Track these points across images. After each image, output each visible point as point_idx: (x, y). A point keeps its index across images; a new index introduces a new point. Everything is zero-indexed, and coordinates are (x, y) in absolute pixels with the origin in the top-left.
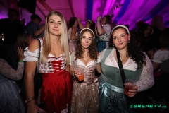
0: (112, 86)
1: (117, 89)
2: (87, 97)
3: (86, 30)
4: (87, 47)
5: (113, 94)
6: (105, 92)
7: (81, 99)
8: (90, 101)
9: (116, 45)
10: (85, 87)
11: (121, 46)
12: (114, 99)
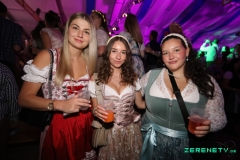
0: (163, 128)
1: (171, 133)
2: (124, 146)
3: (117, 39)
4: (119, 65)
5: (165, 140)
6: (152, 138)
7: (114, 149)
8: (129, 152)
9: (167, 64)
10: (119, 131)
11: (174, 66)
12: (167, 148)
